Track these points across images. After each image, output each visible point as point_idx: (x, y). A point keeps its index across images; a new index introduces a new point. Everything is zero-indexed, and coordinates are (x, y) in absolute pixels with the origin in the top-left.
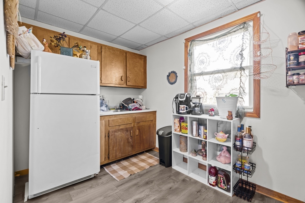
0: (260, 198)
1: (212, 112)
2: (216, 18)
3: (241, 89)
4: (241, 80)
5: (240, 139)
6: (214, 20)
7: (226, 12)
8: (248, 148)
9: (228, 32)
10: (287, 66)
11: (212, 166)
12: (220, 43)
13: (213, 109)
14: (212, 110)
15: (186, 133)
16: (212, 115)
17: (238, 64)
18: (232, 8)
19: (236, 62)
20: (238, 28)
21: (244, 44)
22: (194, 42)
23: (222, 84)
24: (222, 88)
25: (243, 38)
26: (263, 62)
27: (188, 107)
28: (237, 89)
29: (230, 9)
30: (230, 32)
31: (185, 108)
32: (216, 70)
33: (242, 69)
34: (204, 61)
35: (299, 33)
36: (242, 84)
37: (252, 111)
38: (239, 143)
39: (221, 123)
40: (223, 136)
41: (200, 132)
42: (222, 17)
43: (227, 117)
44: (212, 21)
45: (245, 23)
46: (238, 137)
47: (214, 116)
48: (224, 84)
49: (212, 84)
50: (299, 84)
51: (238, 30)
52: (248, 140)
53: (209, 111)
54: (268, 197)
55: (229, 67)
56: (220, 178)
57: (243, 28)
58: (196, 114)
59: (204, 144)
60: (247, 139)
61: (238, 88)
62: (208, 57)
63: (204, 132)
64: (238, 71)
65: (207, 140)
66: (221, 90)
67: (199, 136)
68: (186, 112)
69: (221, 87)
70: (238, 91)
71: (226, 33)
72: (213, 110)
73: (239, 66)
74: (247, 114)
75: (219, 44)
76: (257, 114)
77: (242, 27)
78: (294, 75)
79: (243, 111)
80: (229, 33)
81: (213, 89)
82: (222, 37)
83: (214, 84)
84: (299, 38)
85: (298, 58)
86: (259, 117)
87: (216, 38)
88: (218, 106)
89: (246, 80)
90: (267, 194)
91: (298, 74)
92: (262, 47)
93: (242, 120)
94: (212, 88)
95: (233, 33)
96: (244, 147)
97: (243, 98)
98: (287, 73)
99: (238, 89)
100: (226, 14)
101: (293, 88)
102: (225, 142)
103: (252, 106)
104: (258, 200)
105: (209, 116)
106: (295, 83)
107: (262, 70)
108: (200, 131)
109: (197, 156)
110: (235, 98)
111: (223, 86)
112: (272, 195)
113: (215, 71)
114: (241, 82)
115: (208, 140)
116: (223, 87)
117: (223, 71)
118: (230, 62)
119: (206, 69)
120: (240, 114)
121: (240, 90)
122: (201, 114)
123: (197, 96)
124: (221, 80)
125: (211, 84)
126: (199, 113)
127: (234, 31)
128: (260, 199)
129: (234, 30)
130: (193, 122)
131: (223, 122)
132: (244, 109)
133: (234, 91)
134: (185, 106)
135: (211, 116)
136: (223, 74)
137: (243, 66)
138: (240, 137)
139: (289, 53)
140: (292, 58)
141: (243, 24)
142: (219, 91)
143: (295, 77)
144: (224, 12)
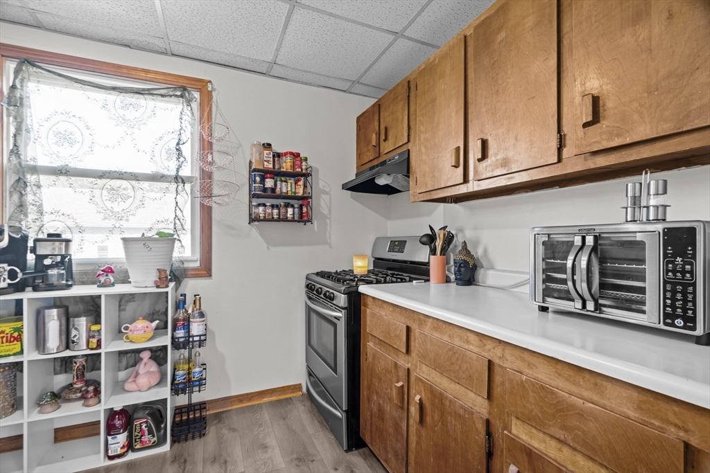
0: (215, 420)
1: (107, 275)
2: (116, 41)
3: (177, 221)
4: (177, 203)
5: (183, 324)
6: (109, 42)
7: (145, 43)
8: (200, 336)
9: (149, 90)
10: (250, 191)
11: (115, 409)
12: (125, 107)
13: (110, 268)
14: (109, 271)
15: (11, 353)
16: (108, 283)
17: (170, 169)
18: (161, 44)
19: (166, 163)
20: (171, 93)
21: (182, 131)
22: (32, 70)
23: (133, 208)
24: (130, 217)
25: (181, 118)
26: (217, 176)
27: (18, 270)
28: (169, 222)
29: (157, 42)
30: (152, 92)
31: (6, 273)
32: (113, 170)
33: (178, 179)
34: (72, 137)
35: (264, 144)
36: (178, 212)
37: (197, 264)
38: (183, 331)
39: (129, 301)
40: (147, 327)
41: (75, 336)
42: (131, 46)
43: (155, 282)
44: (100, 40)
45: (184, 89)
46: (180, 320)
47: (113, 285)
48: (137, 208)
49: (101, 205)
50: (265, 220)
51: (171, 96)
52: (200, 322)
53: (99, 275)
54: (225, 411)
55: (149, 169)
56: (138, 428)
57: (182, 96)
58: (51, 287)
59: (83, 366)
60: (198, 320)
61: (172, 219)
62: (89, 131)
63: (89, 330)
64: (170, 182)
65: (103, 351)
66: (127, 220)
67: (71, 345)
68: (9, 284)
69: (129, 213)
70: (172, 226)
71: (144, 90)
72: (112, 272)
73: (174, 173)
74: (189, 273)
75: (122, 108)
76: (206, 270)
77: (179, 93)
78: (259, 205)
79: (181, 266)
80: (149, 92)
81: (105, 218)
82: (132, 95)
83: (109, 204)
84: (265, 152)
85: (264, 181)
86: (210, 276)
87: (114, 89)
88: (127, 259)
89: (186, 203)
90: (223, 408)
91: (264, 205)
92: (215, 147)
93: (180, 284)
94: (102, 216)
95: (160, 98)
96: (193, 336)
97: (181, 239)
98: (250, 202)
99: (170, 220)
100: (143, 47)
101: (256, 225)
102: (150, 339)
103: (198, 256)
104: (214, 425)
105: (98, 286)
106: (262, 218)
107: (216, 191)
108: (74, 332)
109: (59, 407)
110: (168, 239)
111: (134, 212)
112: (230, 404)
113: (110, 172)
114: (177, 208)
115: (106, 348)
116: (133, 215)
117: (136, 177)
118: (152, 159)
119: (80, 161)
120: (176, 274)
121: (175, 224)
122: (71, 286)
123: (49, 235)
124: (129, 197)
125: (97, 204)
126: (64, 282)
127: (163, 96)
128: (216, 422)
129: (163, 92)
130: (46, 311)
131: (134, 298)
132: (183, 263)
133: (163, 225)
134: (5, 266)
135: (105, 286)
136: (134, 183)
137: (181, 173)
138: (184, 320)
139: (255, 170)
140: (258, 179)
141: (182, 88)
142: (122, 222)
143: (261, 209)
144: (141, 39)
